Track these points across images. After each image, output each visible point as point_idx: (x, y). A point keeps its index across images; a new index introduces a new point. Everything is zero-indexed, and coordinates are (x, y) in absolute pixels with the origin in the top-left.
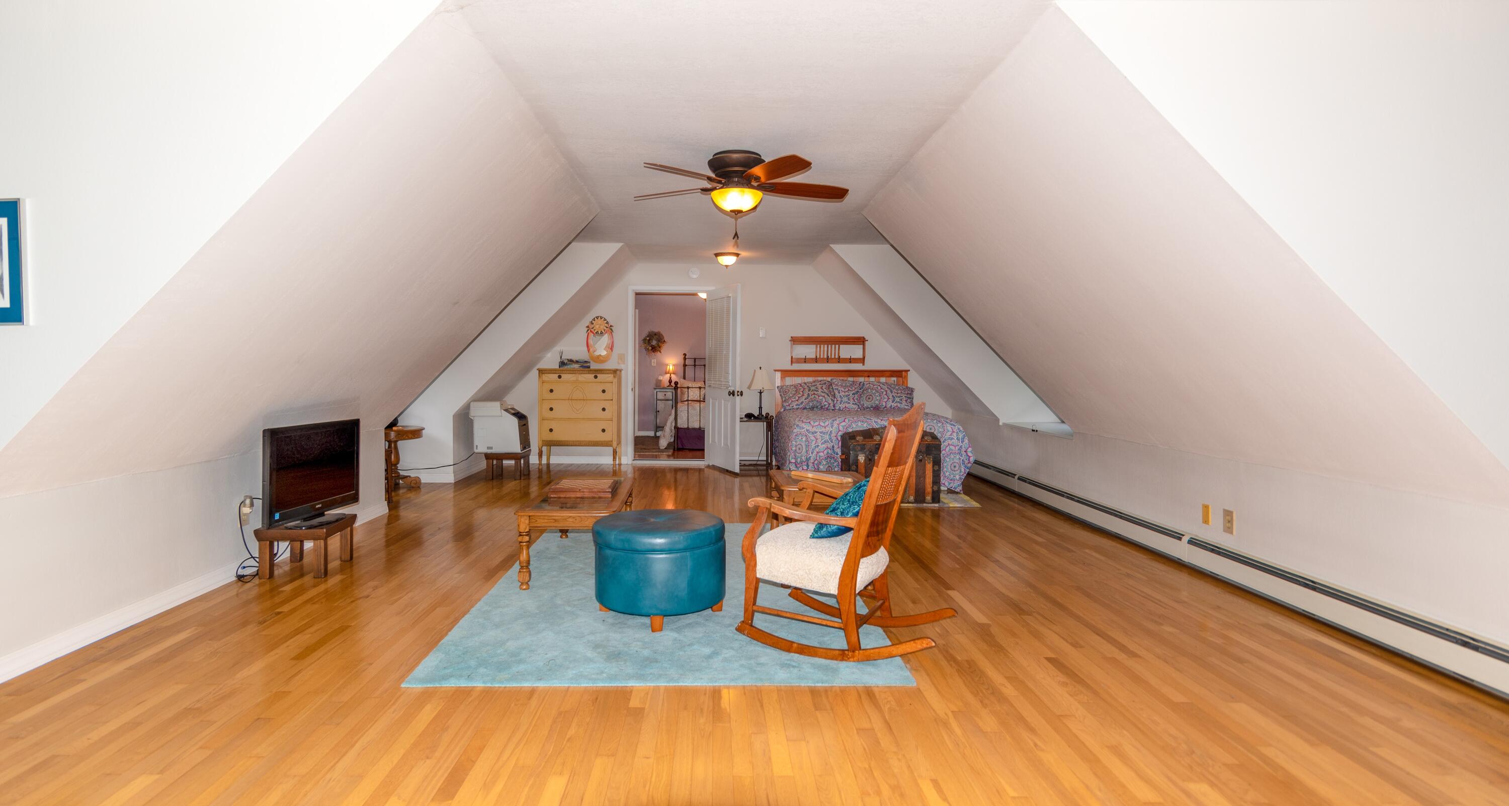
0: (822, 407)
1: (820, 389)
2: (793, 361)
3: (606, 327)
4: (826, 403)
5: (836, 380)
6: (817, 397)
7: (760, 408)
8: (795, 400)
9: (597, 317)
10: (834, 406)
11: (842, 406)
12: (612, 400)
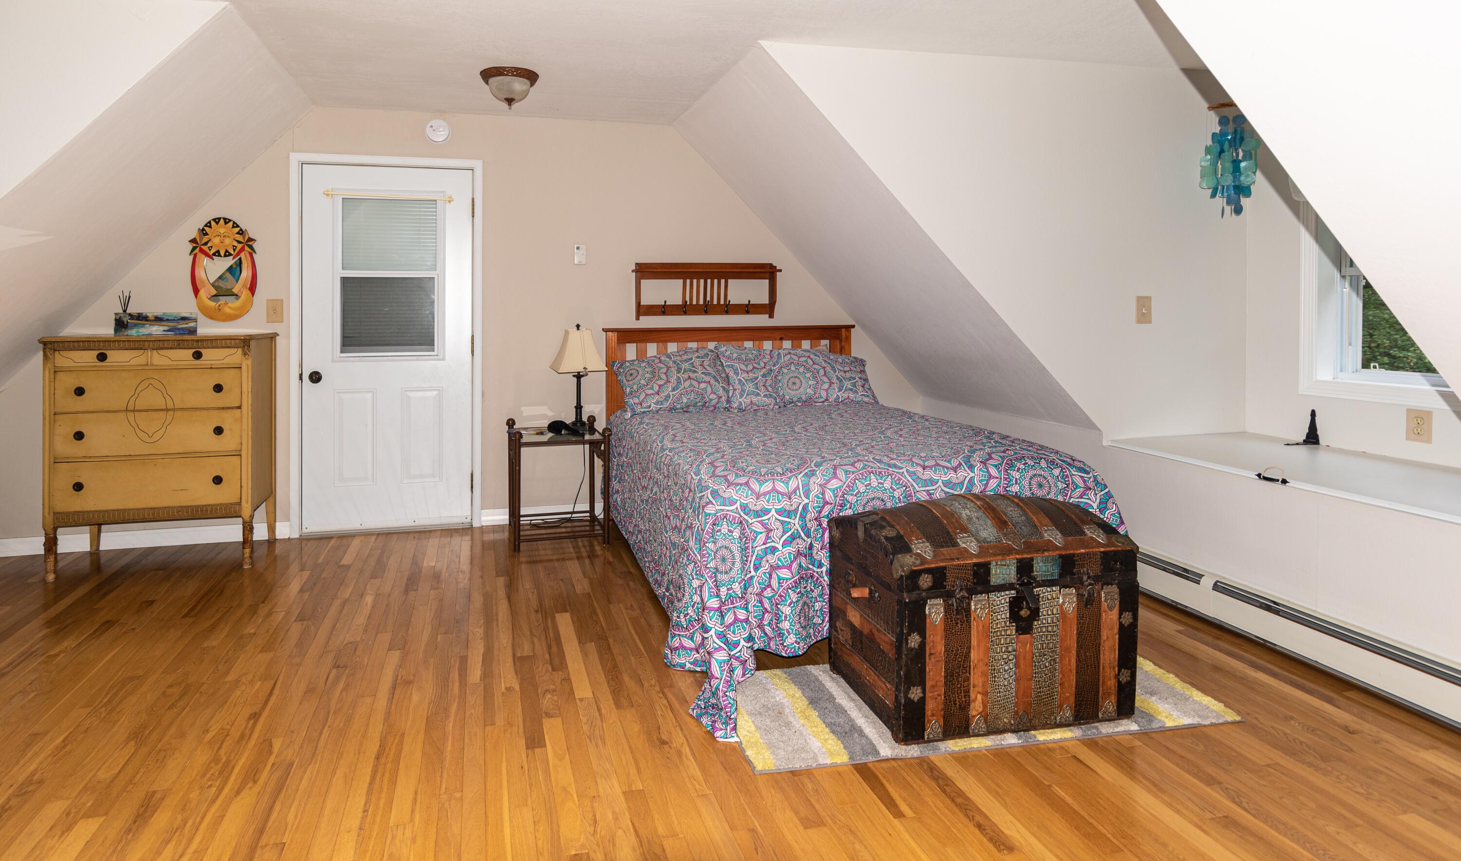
0: (704, 405)
1: (700, 368)
2: (642, 310)
3: (239, 242)
4: (713, 396)
5: (727, 349)
6: (695, 384)
7: (579, 408)
8: (652, 392)
9: (217, 220)
10: (729, 401)
11: (745, 401)
12: (239, 407)
